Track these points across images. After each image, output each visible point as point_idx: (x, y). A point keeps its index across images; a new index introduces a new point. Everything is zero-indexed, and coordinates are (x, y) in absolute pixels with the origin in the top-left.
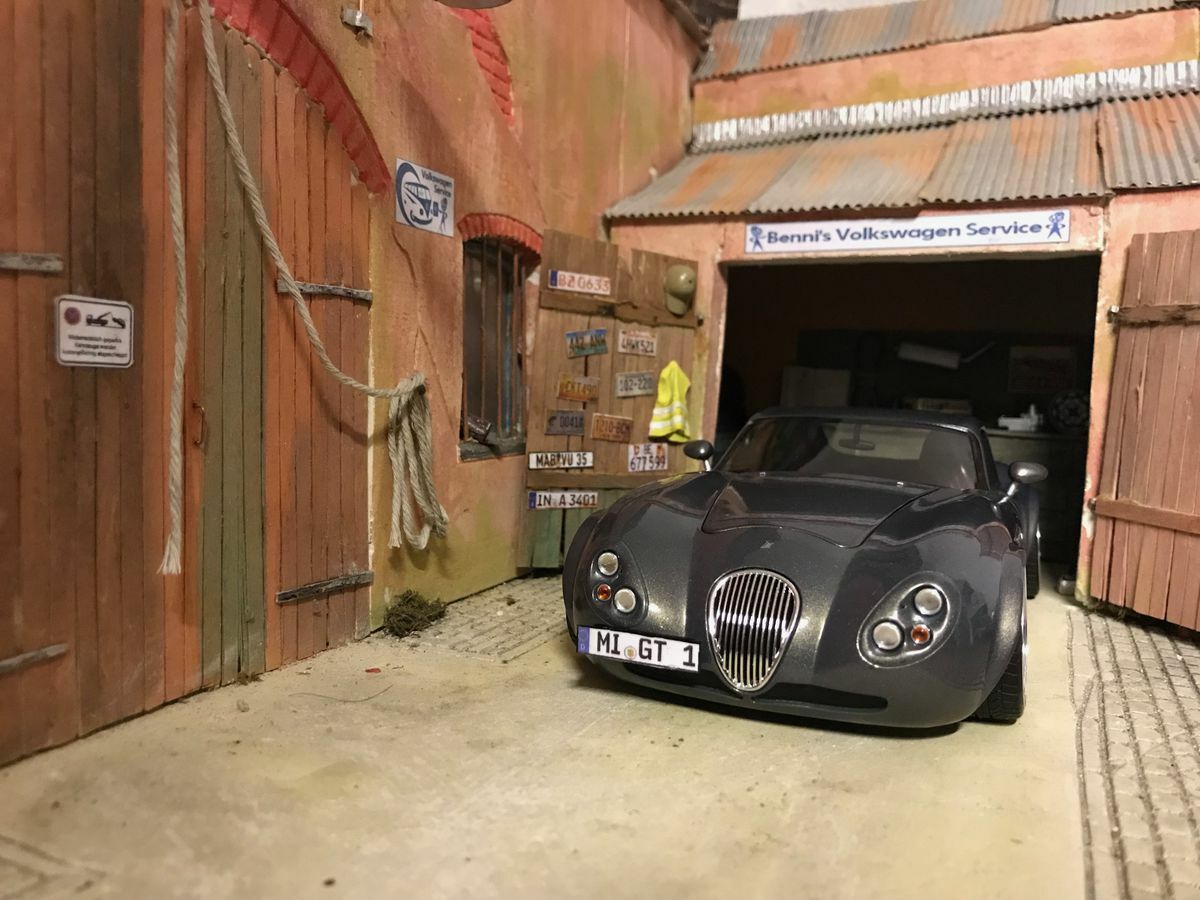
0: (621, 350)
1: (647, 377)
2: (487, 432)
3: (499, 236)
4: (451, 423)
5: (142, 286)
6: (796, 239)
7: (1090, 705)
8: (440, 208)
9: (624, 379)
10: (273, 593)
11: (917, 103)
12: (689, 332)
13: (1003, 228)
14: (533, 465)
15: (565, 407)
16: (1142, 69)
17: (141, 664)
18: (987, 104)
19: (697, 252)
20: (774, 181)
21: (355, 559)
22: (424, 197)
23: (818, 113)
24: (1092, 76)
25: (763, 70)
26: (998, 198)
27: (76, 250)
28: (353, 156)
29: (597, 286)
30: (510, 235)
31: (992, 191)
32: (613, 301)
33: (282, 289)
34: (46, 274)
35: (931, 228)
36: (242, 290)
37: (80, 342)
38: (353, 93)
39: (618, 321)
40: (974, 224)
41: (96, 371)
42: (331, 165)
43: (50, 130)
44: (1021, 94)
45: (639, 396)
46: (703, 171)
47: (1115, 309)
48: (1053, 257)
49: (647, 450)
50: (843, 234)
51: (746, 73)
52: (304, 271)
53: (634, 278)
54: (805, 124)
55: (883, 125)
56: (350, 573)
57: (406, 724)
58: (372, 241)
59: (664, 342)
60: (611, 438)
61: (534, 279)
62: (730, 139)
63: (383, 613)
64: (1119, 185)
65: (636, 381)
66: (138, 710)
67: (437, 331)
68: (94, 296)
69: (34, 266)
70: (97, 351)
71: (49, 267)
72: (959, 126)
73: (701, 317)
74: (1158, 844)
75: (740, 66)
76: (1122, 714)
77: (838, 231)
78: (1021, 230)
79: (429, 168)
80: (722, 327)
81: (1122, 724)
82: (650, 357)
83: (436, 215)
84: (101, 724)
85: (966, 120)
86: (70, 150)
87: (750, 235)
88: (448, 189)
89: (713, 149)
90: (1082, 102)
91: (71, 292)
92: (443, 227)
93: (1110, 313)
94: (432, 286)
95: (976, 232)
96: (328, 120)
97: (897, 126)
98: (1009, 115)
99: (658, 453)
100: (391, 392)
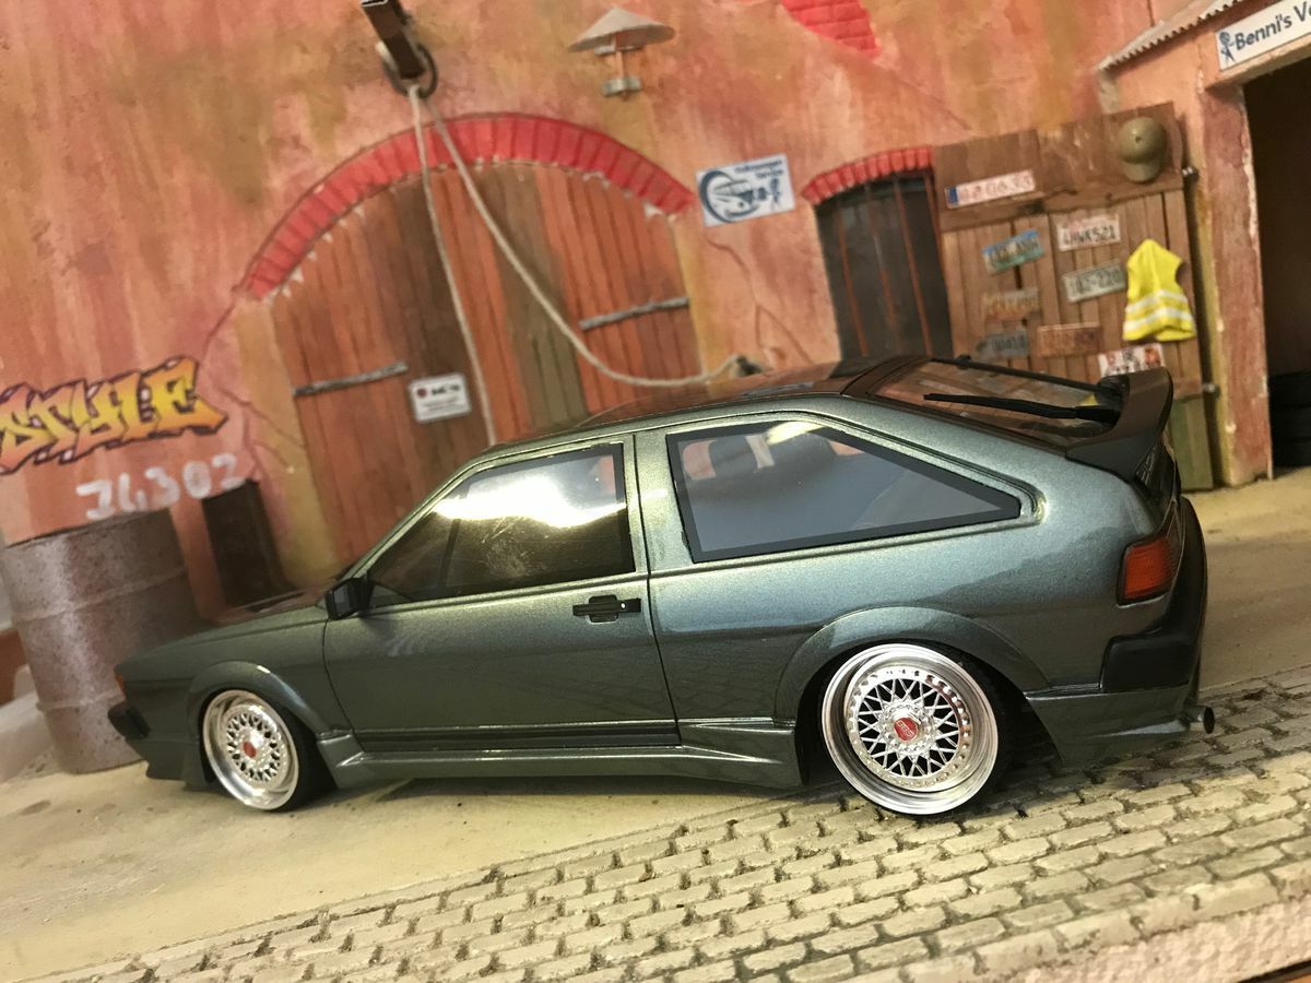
0: (1065, 247)
1: (1111, 270)
5: (466, 362)
6: (1260, 35)
8: (768, 189)
9: (1074, 280)
15: (997, 329)
19: (1181, 85)
22: (741, 191)
27: (415, 354)
28: (642, 193)
29: (1018, 184)
32: (1040, 195)
36: (551, 337)
38: (629, 145)
39: (1054, 217)
41: (446, 422)
43: (385, 294)
45: (1105, 295)
49: (1129, 357)
52: (608, 304)
53: (1069, 158)
58: (680, 255)
59: (1132, 220)
60: (1069, 351)
65: (1094, 278)
67: (787, 301)
68: (434, 377)
69: (386, 373)
71: (398, 371)
73: (1190, 170)
77: (1296, 8)
79: (745, 158)
82: (1111, 245)
87: (1220, 46)
88: (777, 168)
92: (778, 205)
94: (772, 265)
99: (1148, 357)
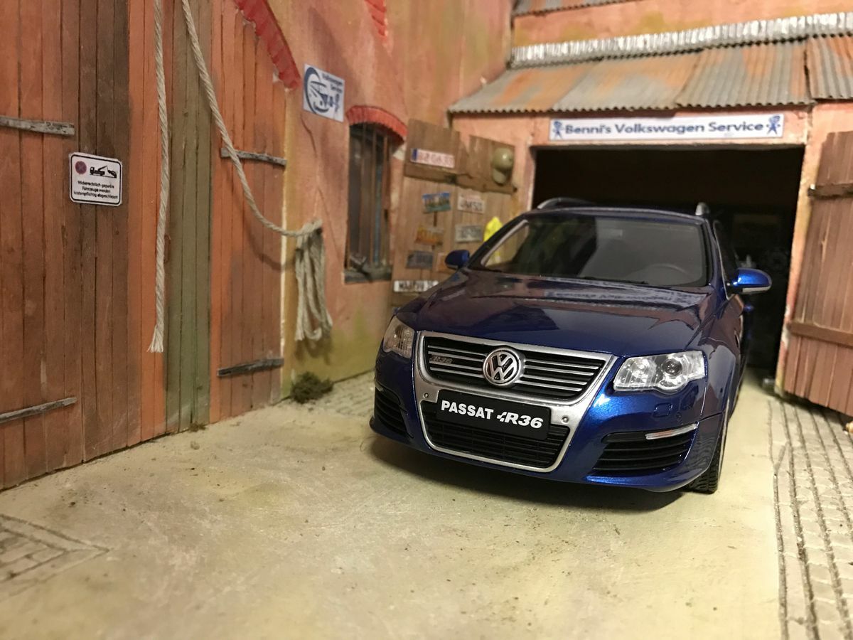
0: (460, 208)
1: (477, 228)
2: (363, 264)
3: (374, 123)
4: (338, 255)
5: (128, 148)
6: (586, 131)
7: (783, 462)
8: (334, 100)
9: (460, 229)
10: (215, 370)
11: (675, 36)
12: (507, 197)
13: (735, 126)
14: (397, 288)
15: (420, 248)
16: (838, 15)
17: (125, 414)
18: (725, 37)
19: (515, 139)
20: (571, 89)
21: (272, 348)
22: (322, 92)
23: (603, 41)
24: (803, 19)
25: (564, 9)
26: (733, 104)
27: (83, 120)
28: (275, 60)
29: (444, 161)
30: (382, 123)
31: (728, 100)
32: (454, 172)
33: (225, 154)
34: (64, 137)
35: (682, 124)
36: (197, 154)
37: (85, 186)
38: (275, 15)
39: (459, 188)
40: (714, 123)
41: (96, 207)
42: (259, 66)
43: (66, 33)
44: (751, 30)
45: (470, 241)
46: (520, 81)
47: (813, 187)
48: (770, 148)
50: (620, 126)
51: (551, 11)
52: (240, 142)
53: (471, 156)
54: (594, 49)
55: (650, 50)
56: (268, 358)
57: (308, 460)
58: (287, 123)
59: (490, 203)
61: (399, 155)
62: (539, 59)
63: (290, 387)
64: (820, 96)
65: (469, 230)
66: (124, 446)
67: (330, 190)
68: (96, 154)
69: (55, 131)
70: (97, 193)
71: (65, 132)
72: (705, 53)
73: (516, 186)
74: (830, 552)
75: (548, 7)
76: (806, 468)
77: (617, 126)
78: (748, 128)
79: (327, 71)
80: (530, 194)
81: (806, 475)
82: (479, 214)
83: (331, 105)
84: (99, 454)
85: (710, 48)
86: (80, 48)
87: (553, 127)
88: (342, 88)
89: (527, 65)
90: (794, 37)
91: (80, 151)
92: (336, 114)
93: (809, 189)
94: (328, 158)
95: (715, 128)
96: (258, 33)
97: (659, 52)
98: (742, 45)
100: (299, 232)
